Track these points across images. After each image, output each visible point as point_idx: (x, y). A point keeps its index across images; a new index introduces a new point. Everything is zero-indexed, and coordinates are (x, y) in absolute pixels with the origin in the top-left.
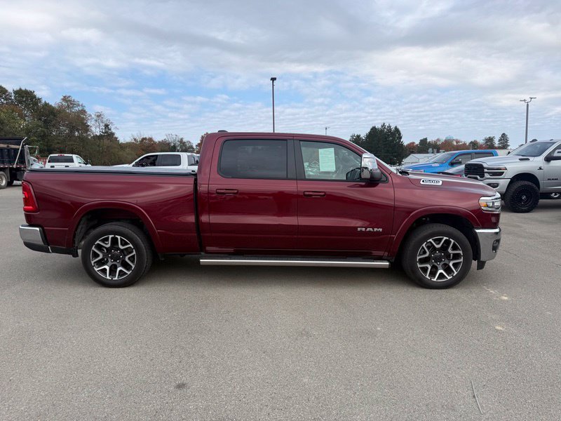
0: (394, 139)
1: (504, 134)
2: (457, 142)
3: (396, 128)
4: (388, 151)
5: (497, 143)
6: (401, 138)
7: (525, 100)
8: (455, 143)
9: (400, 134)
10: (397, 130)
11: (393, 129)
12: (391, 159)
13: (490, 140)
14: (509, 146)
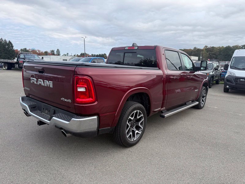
0: (9, 47)
1: (58, 49)
2: (39, 51)
3: (9, 41)
4: (6, 53)
5: (55, 53)
6: (13, 47)
7: (83, 37)
8: (38, 52)
9: (12, 45)
10: (10, 42)
11: (8, 42)
12: (8, 57)
13: (53, 51)
14: (60, 54)
